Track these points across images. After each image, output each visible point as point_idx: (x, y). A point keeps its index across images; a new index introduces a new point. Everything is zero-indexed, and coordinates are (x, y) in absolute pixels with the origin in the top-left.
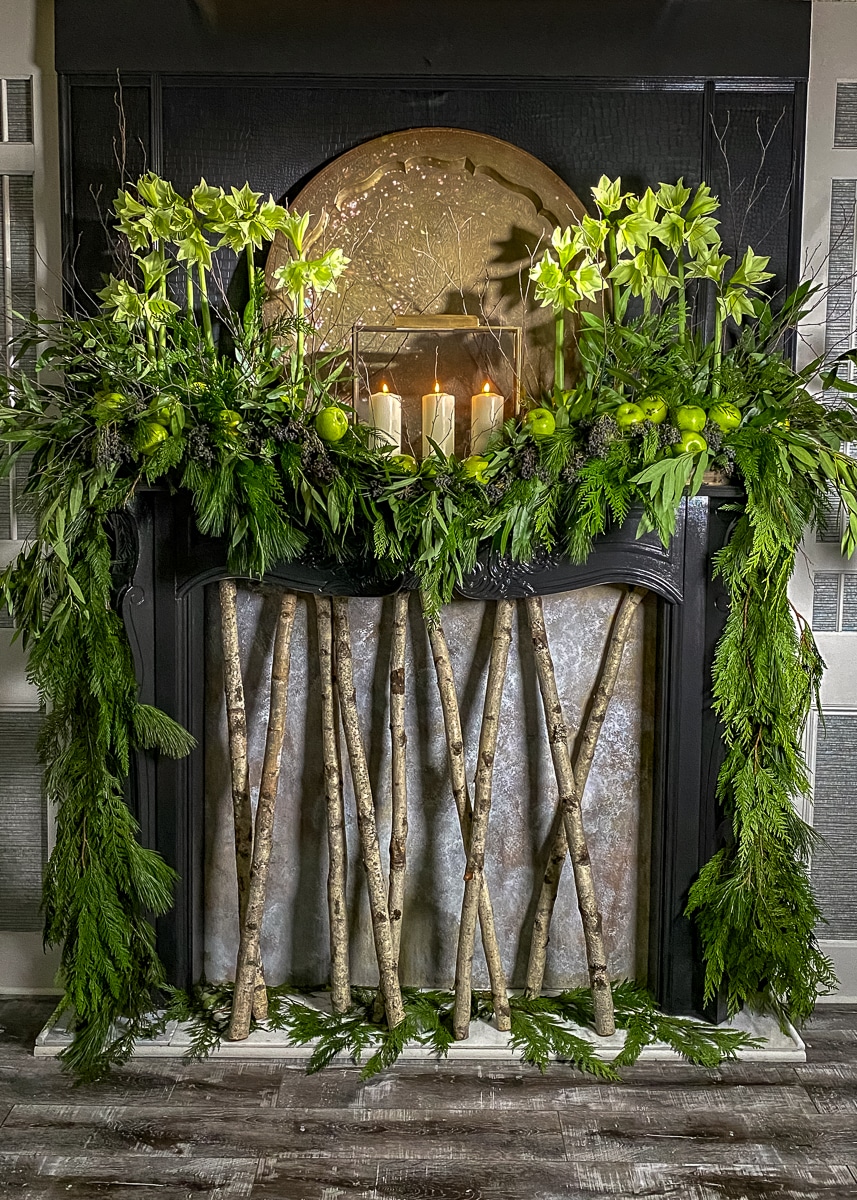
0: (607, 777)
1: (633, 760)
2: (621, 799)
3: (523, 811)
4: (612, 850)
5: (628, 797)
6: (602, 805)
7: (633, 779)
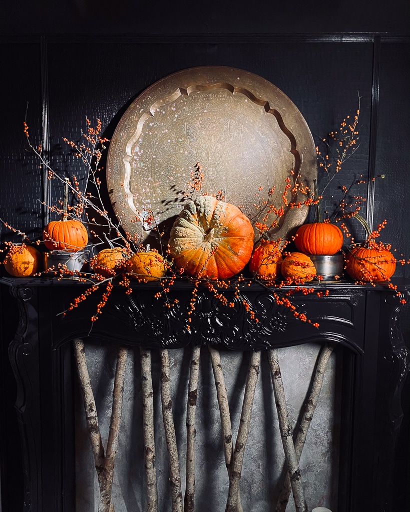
0: (312, 450)
1: (328, 440)
2: (320, 463)
3: (263, 469)
4: (315, 492)
5: (325, 462)
6: (309, 466)
7: (328, 452)
